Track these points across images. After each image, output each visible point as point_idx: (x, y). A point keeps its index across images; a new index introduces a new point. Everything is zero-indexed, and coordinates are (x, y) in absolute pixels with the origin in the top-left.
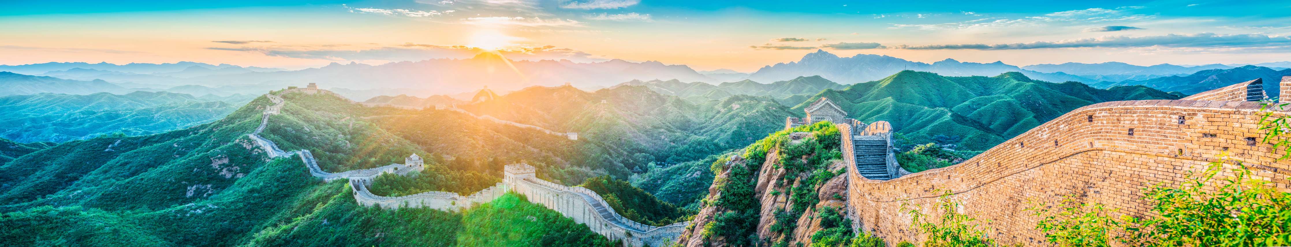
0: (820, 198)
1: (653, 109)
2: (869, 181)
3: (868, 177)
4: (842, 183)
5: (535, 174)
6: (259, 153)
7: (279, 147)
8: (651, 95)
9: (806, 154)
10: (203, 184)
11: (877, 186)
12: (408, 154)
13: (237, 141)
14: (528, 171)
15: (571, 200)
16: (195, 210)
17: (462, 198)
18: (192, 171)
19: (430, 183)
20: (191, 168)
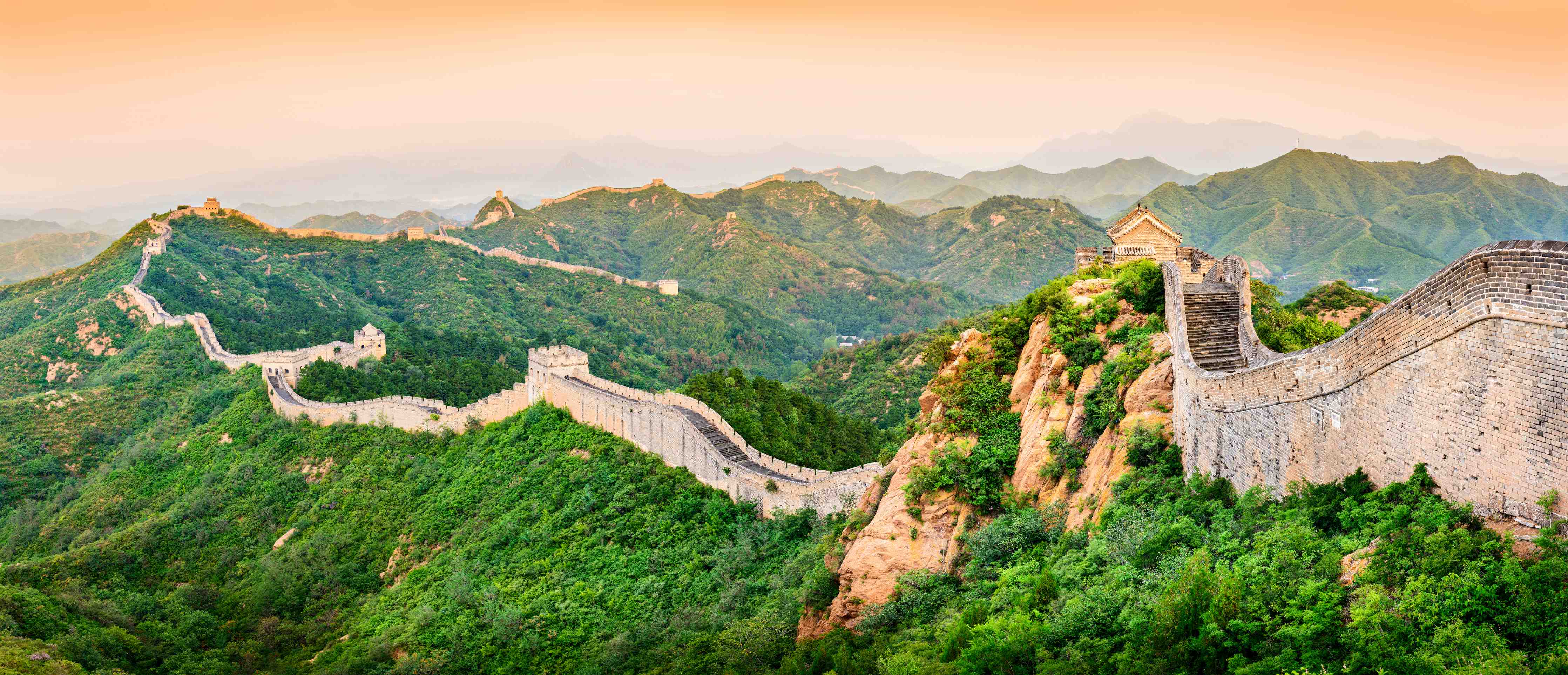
0: (1127, 410)
1: (832, 228)
2: (1206, 374)
3: (1204, 366)
4: (1164, 377)
5: (587, 367)
6: (137, 317)
7: (164, 308)
8: (826, 200)
9: (1103, 322)
10: (66, 363)
11: (1218, 382)
12: (360, 324)
13: (109, 296)
14: (574, 359)
15: (657, 419)
16: (56, 400)
17: (452, 409)
18: (54, 341)
19: (395, 380)
20: (53, 336)
